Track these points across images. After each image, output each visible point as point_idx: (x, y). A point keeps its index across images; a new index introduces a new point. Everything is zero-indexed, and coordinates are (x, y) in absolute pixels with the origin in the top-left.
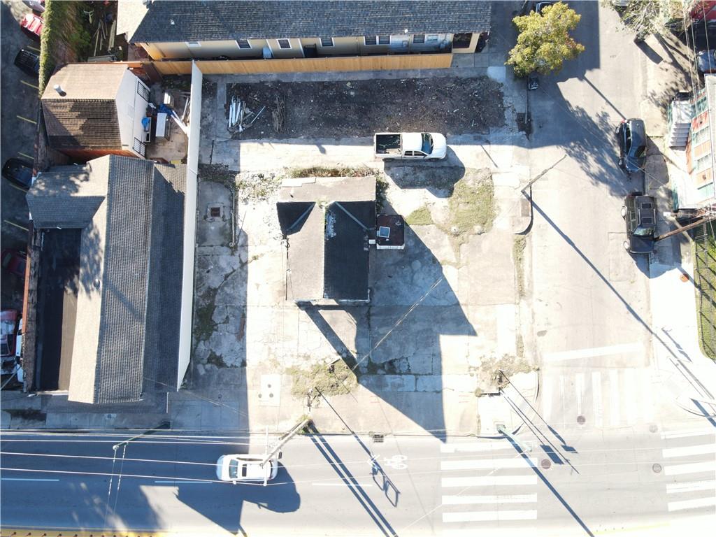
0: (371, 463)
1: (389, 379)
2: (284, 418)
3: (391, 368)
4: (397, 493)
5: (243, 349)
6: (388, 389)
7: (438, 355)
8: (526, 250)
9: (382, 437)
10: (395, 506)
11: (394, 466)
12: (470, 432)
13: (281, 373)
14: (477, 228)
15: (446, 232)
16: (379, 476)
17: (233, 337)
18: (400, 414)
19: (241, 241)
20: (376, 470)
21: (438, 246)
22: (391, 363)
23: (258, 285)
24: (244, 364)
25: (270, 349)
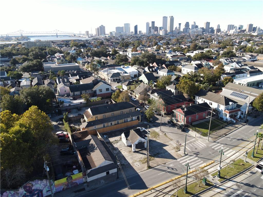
0: (167, 167)
1: (159, 155)
2: (143, 168)
3: (158, 154)
4: (176, 169)
5: (127, 161)
6: (160, 156)
7: (165, 150)
8: (167, 136)
9: (165, 163)
10: (177, 171)
11: (172, 166)
12: (180, 157)
13: (138, 162)
14: (157, 135)
15: (153, 137)
16: (170, 168)
17: (124, 161)
18: (166, 159)
19: (117, 149)
20: (169, 168)
21: (153, 139)
22: (158, 153)
23: (124, 153)
24: (129, 163)
25: (133, 160)
